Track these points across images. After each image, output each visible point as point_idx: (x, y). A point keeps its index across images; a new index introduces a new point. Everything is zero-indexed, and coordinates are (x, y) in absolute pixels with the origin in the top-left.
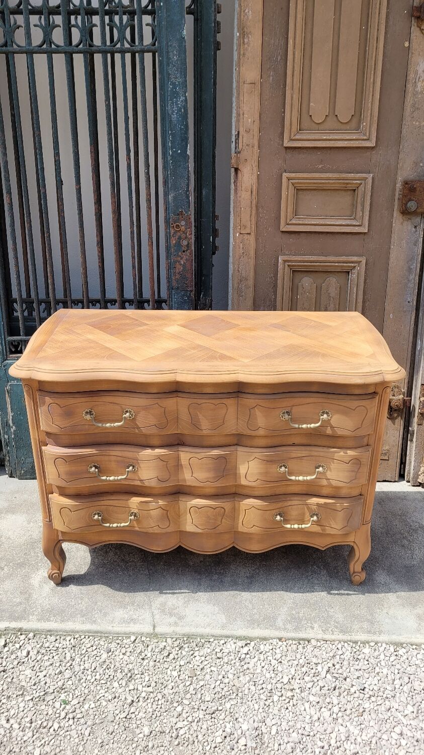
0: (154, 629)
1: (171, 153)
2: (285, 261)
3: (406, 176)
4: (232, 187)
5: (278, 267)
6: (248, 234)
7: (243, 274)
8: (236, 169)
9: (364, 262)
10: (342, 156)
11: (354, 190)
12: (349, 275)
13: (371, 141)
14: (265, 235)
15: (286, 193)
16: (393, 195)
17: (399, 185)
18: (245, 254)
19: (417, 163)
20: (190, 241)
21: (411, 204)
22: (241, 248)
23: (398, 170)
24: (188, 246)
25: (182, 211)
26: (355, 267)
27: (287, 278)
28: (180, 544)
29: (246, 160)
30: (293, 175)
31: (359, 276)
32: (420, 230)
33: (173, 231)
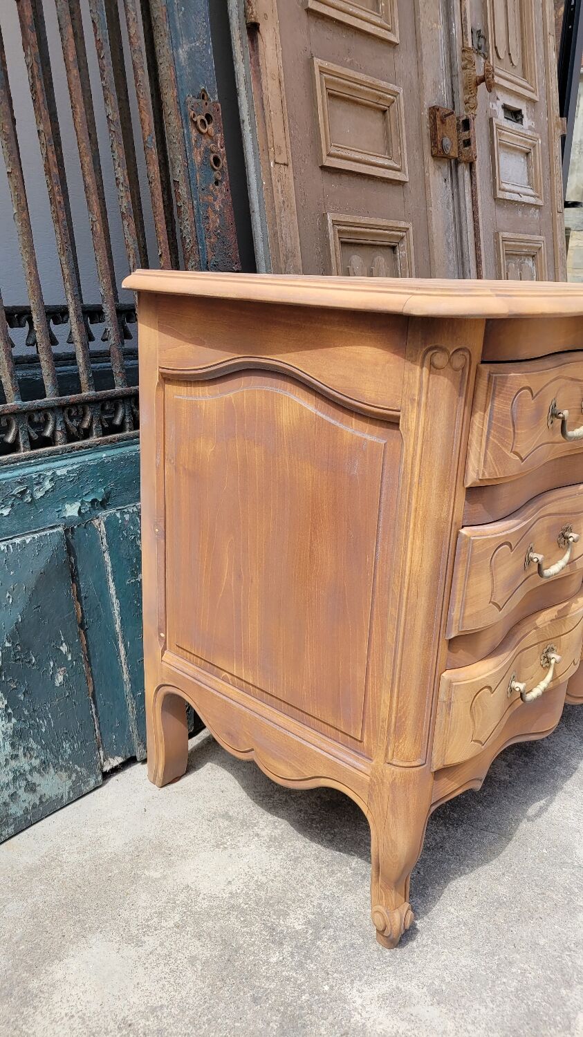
2: (335, 223)
3: (429, 100)
4: (241, 68)
5: (326, 232)
6: (285, 164)
7: (289, 246)
8: (253, 29)
9: (411, 230)
10: (366, 50)
11: (384, 112)
12: (395, 253)
13: (395, 34)
14: (303, 171)
15: (321, 96)
16: (420, 129)
17: (426, 113)
18: (286, 205)
19: (436, 84)
20: (224, 161)
21: (447, 141)
22: (280, 191)
23: (421, 88)
24: (222, 171)
25: (204, 90)
26: (402, 238)
27: (338, 253)
28: (566, 699)
29: (265, 14)
30: (326, 64)
31: (409, 250)
32: (449, 185)
33: (194, 133)
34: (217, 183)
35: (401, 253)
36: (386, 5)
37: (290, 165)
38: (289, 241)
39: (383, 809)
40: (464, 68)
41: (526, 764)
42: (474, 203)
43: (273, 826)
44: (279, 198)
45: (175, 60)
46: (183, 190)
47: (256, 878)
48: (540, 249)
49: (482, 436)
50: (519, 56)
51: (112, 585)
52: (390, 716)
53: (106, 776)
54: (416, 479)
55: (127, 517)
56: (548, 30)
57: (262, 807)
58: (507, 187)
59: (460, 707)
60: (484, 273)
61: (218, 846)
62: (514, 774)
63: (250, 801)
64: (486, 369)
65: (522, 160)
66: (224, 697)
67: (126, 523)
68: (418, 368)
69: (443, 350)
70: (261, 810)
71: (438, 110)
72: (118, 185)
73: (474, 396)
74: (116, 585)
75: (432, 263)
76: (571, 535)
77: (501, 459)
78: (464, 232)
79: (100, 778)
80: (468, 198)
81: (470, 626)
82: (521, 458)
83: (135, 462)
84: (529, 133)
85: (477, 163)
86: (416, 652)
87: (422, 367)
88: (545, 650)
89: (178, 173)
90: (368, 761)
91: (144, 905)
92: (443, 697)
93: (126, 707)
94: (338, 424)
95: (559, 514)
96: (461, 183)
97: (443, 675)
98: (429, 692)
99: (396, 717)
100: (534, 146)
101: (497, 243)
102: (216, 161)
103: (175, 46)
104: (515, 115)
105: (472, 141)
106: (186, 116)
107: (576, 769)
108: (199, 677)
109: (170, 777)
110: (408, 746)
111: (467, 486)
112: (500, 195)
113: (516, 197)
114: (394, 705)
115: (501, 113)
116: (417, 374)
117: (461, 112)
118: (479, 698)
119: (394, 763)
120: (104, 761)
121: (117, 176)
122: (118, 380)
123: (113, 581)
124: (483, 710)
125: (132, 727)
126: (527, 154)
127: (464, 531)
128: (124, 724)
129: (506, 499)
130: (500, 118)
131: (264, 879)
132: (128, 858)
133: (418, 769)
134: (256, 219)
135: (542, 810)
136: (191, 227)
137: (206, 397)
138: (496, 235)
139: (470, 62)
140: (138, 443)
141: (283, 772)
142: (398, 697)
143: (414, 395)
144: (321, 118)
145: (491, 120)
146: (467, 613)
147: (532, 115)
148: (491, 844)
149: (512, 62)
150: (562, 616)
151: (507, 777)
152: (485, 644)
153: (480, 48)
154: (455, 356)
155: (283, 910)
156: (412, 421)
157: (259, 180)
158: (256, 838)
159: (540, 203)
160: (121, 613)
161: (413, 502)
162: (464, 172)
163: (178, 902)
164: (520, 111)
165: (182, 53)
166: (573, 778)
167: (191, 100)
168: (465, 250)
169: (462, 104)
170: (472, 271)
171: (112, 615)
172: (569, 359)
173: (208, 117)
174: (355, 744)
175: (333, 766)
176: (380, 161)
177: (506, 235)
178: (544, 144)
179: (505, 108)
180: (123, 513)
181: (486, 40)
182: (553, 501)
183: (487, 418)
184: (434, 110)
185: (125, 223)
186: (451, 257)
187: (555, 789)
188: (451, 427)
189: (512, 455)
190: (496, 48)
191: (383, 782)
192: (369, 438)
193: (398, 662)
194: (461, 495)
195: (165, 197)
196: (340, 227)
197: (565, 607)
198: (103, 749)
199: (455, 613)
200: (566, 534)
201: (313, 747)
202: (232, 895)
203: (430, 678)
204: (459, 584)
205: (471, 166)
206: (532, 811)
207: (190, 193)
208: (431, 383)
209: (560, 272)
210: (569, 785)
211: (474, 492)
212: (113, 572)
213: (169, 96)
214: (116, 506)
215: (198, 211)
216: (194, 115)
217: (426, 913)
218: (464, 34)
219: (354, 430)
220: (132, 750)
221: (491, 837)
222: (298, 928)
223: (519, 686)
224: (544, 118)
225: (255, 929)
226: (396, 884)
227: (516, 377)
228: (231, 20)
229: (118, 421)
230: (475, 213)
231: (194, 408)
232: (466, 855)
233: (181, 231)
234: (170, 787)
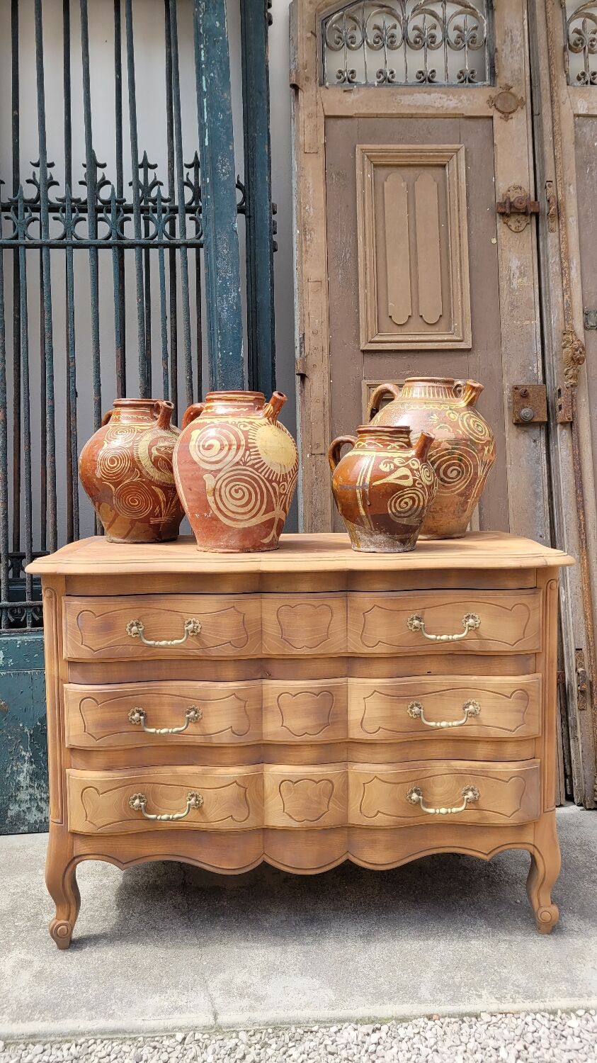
0: (215, 1019)
3: (513, 381)
4: (298, 399)
8: (303, 377)
13: (466, 343)
17: (508, 392)
19: (525, 366)
21: (525, 412)
29: (315, 365)
30: (375, 382)
32: (541, 444)
36: (458, 324)
40: (564, 347)
49: (65, 634)
59: (74, 793)
71: (521, 388)
73: (62, 613)
77: (75, 647)
82: (93, 650)
92: (67, 783)
95: (181, 697)
96: (558, 441)
97: (67, 770)
105: (563, 406)
110: (52, 808)
111: (63, 659)
117: (559, 383)
118: (86, 792)
124: (93, 803)
127: (64, 685)
129: (96, 673)
139: (568, 342)
146: (71, 734)
162: (561, 432)
169: (561, 375)
183: (65, 624)
184: (516, 389)
188: (50, 626)
189: (83, 647)
194: (63, 665)
199: (67, 733)
205: (570, 425)
218: (566, 320)
221: (194, 942)
227: (80, 604)
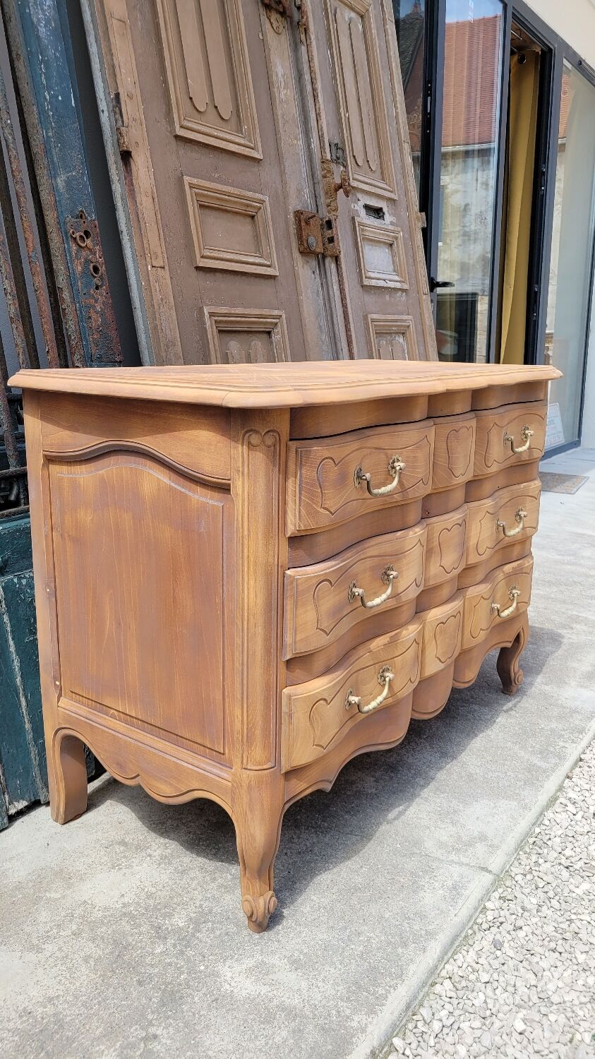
1: (48, 97)
2: (212, 315)
3: (294, 204)
4: (117, 188)
5: (204, 323)
6: (161, 267)
7: (169, 336)
8: (126, 156)
9: (284, 316)
10: (233, 166)
11: (253, 217)
12: (270, 337)
13: (258, 151)
14: (179, 272)
15: (192, 207)
16: (287, 230)
17: (291, 217)
18: (164, 302)
19: (299, 191)
20: (102, 269)
21: (312, 240)
22: (158, 290)
23: (286, 196)
24: (101, 278)
25: (82, 211)
26: (276, 324)
27: (216, 340)
28: (412, 715)
29: (137, 143)
30: (195, 181)
31: (283, 336)
32: (318, 277)
33: (74, 248)
34: (97, 288)
35: (276, 337)
36: (248, 127)
37: (167, 268)
38: (168, 331)
39: (243, 810)
40: (324, 177)
41: (391, 778)
42: (342, 291)
43: (164, 848)
44: (157, 296)
45: (54, 189)
46: (66, 295)
47: (146, 890)
48: (408, 327)
49: (295, 497)
50: (378, 162)
51: (11, 642)
52: (242, 729)
53: (12, 819)
54: (246, 533)
55: (24, 582)
56: (403, 137)
57: (155, 832)
58: (372, 275)
59: (300, 716)
60: (355, 350)
61: (113, 867)
62: (380, 787)
63: (145, 828)
64: (293, 445)
65: (387, 250)
66: (113, 732)
67: (23, 587)
68: (240, 446)
69: (256, 432)
70: (153, 835)
71: (302, 213)
72: (6, 294)
73: (286, 466)
74: (15, 643)
75: (306, 344)
76: (392, 572)
77: (312, 513)
78: (335, 316)
79: (6, 820)
80: (336, 287)
81: (302, 648)
82: (331, 513)
83: (27, 532)
84: (391, 227)
85: (342, 256)
86: (258, 673)
87: (242, 445)
88: (381, 670)
89: (61, 281)
90: (228, 769)
91: (45, 920)
92: (284, 709)
93: (29, 753)
94: (187, 492)
95: (379, 556)
96: (328, 275)
97: (284, 690)
98: (273, 705)
99: (247, 728)
100: (397, 238)
101: (367, 324)
102: (96, 269)
103: (54, 176)
104: (377, 212)
105: (335, 239)
106: (66, 233)
107: (433, 779)
108: (91, 717)
109: (71, 815)
110: (258, 752)
111: (288, 535)
112: (366, 282)
113: (381, 283)
114: (245, 719)
115: (363, 212)
116: (240, 450)
117: (324, 214)
118: (316, 709)
119: (249, 768)
120: (10, 804)
121: (5, 287)
122: (12, 461)
123: (13, 639)
124: (321, 719)
125: (36, 771)
126: (391, 245)
127: (288, 572)
128: (27, 770)
129: (323, 545)
130: (363, 217)
131: (154, 890)
132: (31, 884)
133: (268, 771)
134: (138, 314)
135: (401, 814)
136: (75, 326)
137: (84, 475)
138: (365, 318)
139: (329, 171)
140: (29, 517)
141: (165, 791)
142: (247, 712)
143: (239, 467)
144: (193, 226)
145: (353, 218)
146: (298, 639)
147: (393, 211)
148: (353, 844)
149: (370, 168)
150: (393, 641)
151: (374, 790)
152: (319, 663)
153: (338, 158)
154: (266, 438)
155: (169, 913)
156: (240, 487)
157: (138, 281)
158: (149, 858)
159: (406, 287)
160: (21, 669)
161: (246, 550)
162: (331, 265)
163: (75, 915)
164: (381, 209)
165: (60, 182)
166: (430, 786)
167: (70, 219)
168: (337, 332)
169: (324, 206)
170: (344, 350)
171: (13, 670)
172: (372, 433)
173: (87, 234)
174: (219, 757)
175: (203, 778)
176: (251, 260)
177: (375, 316)
178: (406, 236)
179: (367, 207)
180: (20, 578)
181: (343, 151)
182: (372, 546)
183: (298, 482)
184: (298, 214)
185: (14, 326)
186: (323, 338)
187: (414, 796)
188: (269, 490)
189: (322, 510)
190: (354, 157)
191: (241, 786)
192: (210, 502)
193: (245, 682)
194: (284, 545)
195: (52, 299)
196: (216, 318)
197: (396, 634)
198: (8, 793)
199: (288, 639)
200: (389, 572)
201: (186, 764)
202: (124, 905)
203: (273, 693)
204: (288, 615)
205: (337, 259)
206: (391, 816)
207: (73, 298)
208: (250, 458)
209: (429, 347)
210: (426, 793)
211: (294, 540)
212: (12, 632)
213: (50, 217)
214: (13, 572)
215: (81, 312)
216: (73, 233)
217: (292, 903)
218: (322, 147)
219: (200, 496)
220: (36, 794)
221: (354, 838)
222: (181, 925)
223: (354, 699)
224: (404, 214)
225: (143, 929)
226: (259, 873)
227: (318, 450)
228: (106, 148)
229: (13, 498)
230: (343, 299)
231: (74, 484)
232: (331, 855)
233: (67, 330)
234: (72, 824)
